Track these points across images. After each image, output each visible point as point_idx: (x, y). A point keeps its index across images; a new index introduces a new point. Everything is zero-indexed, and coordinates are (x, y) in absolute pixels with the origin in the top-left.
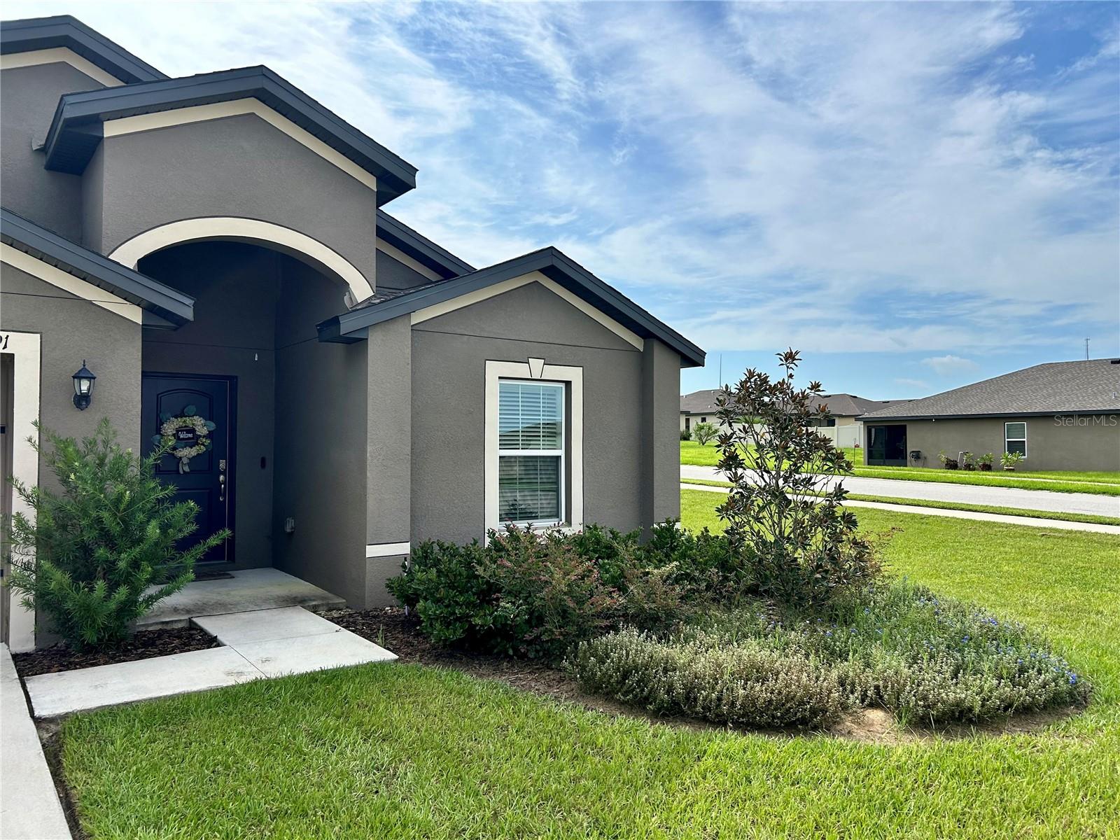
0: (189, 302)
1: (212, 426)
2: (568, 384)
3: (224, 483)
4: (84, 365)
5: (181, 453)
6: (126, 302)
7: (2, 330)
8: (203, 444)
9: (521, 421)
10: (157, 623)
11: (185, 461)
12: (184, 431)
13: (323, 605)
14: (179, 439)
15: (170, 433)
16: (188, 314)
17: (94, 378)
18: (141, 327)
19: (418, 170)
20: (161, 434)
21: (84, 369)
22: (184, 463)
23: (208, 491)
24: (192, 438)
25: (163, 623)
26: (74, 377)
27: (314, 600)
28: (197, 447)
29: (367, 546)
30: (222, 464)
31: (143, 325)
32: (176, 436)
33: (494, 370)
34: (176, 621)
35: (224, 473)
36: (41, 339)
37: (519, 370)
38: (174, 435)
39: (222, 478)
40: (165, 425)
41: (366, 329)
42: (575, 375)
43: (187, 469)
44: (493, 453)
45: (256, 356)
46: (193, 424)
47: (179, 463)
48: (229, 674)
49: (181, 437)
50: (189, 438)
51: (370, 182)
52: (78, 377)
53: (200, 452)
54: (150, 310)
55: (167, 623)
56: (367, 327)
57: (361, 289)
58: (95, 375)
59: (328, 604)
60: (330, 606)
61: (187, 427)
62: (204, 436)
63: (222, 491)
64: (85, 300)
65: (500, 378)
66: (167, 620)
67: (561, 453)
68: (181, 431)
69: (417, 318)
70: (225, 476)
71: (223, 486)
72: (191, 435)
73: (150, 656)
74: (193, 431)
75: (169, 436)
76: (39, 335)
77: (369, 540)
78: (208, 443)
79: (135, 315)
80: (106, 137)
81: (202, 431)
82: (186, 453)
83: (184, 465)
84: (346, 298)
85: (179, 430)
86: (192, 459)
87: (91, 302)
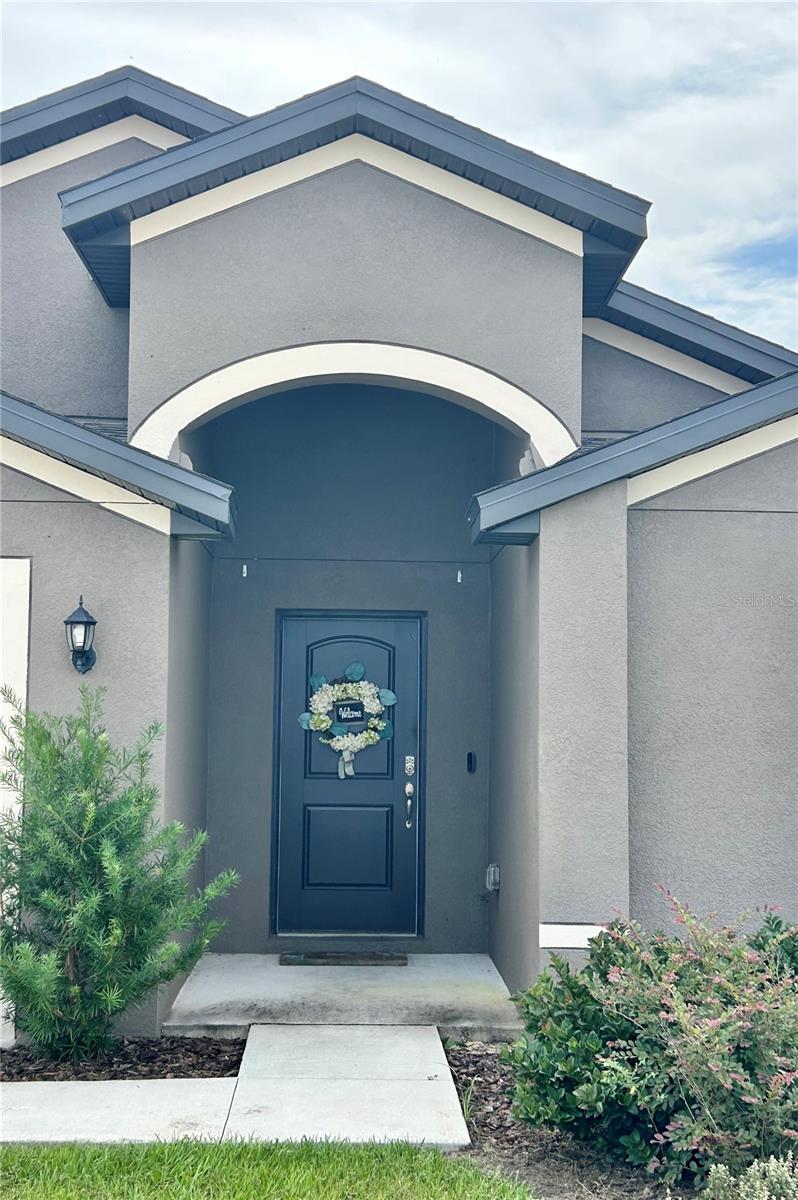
0: (224, 492)
1: (390, 698)
3: (412, 797)
4: (81, 604)
5: (341, 743)
6: (148, 501)
7: (3, 557)
8: (375, 729)
10: (199, 1027)
11: (346, 756)
12: (347, 706)
13: (481, 1029)
14: (339, 719)
15: (322, 711)
16: (221, 512)
17: (94, 623)
18: (167, 541)
19: (650, 204)
20: (310, 711)
21: (81, 610)
22: (346, 760)
23: (387, 809)
24: (361, 719)
25: (209, 1027)
26: (66, 623)
27: (469, 1019)
28: (365, 734)
29: (541, 926)
30: (410, 763)
31: (172, 535)
32: (332, 714)
34: (228, 1027)
35: (412, 780)
36: (31, 566)
38: (328, 713)
39: (409, 788)
40: (315, 697)
43: (350, 771)
45: (460, 575)
46: (359, 695)
47: (338, 760)
48: (176, 1124)
49: (344, 716)
50: (355, 719)
51: (572, 242)
52: (71, 623)
53: (371, 742)
54: (179, 511)
55: (214, 1028)
56: (538, 511)
58: (96, 619)
59: (490, 1030)
60: (496, 1033)
61: (351, 699)
62: (376, 716)
63: (409, 811)
64: (89, 502)
66: (216, 1023)
68: (343, 706)
70: (415, 787)
71: (409, 802)
72: (358, 714)
73: (132, 1077)
74: (359, 706)
75: (320, 714)
76: (28, 561)
77: (543, 913)
78: (382, 725)
79: (160, 520)
80: (132, 244)
81: (372, 706)
82: (348, 743)
83: (346, 763)
84: (523, 462)
85: (337, 706)
86: (358, 754)
87: (97, 505)
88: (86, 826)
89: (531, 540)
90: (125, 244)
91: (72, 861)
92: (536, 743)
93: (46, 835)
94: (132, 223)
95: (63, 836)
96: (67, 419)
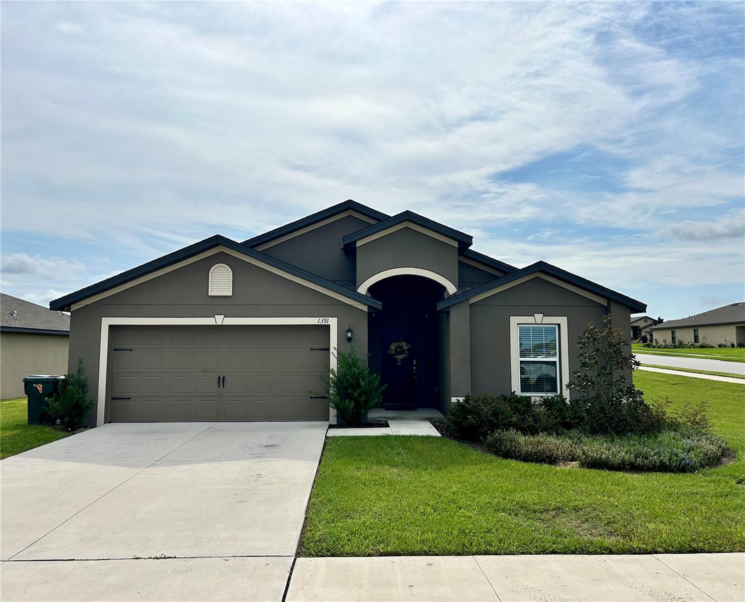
0: (381, 303)
1: (410, 346)
2: (559, 325)
3: (415, 370)
4: (349, 327)
5: (398, 357)
6: (362, 304)
8: (406, 353)
9: (531, 343)
10: (375, 421)
11: (399, 360)
13: (438, 421)
16: (380, 308)
17: (352, 331)
18: (367, 313)
19: (473, 237)
20: (390, 349)
21: (349, 329)
23: (409, 373)
27: (436, 419)
28: (404, 355)
29: (451, 397)
30: (415, 362)
32: (395, 350)
33: (514, 321)
34: (382, 421)
35: (415, 366)
37: (530, 319)
38: (394, 350)
39: (414, 368)
40: (391, 345)
41: (449, 307)
42: (563, 321)
43: (400, 364)
44: (516, 360)
45: (427, 315)
46: (402, 345)
47: (397, 361)
49: (398, 350)
50: (401, 351)
51: (456, 244)
52: (347, 331)
53: (405, 357)
54: (369, 307)
57: (451, 289)
61: (400, 346)
62: (406, 350)
63: (415, 373)
64: (350, 305)
65: (518, 324)
66: (379, 420)
67: (556, 359)
68: (398, 348)
69: (473, 300)
74: (402, 348)
76: (337, 318)
77: (452, 395)
78: (408, 352)
79: (365, 308)
80: (357, 246)
81: (405, 348)
82: (400, 357)
83: (399, 362)
84: (445, 294)
85: (396, 347)
86: (402, 360)
87: (352, 305)
88: (356, 376)
89: (448, 313)
90: (355, 246)
91: (354, 383)
92: (450, 358)
93: (348, 377)
94: (357, 242)
95: (352, 378)
96: (331, 281)
